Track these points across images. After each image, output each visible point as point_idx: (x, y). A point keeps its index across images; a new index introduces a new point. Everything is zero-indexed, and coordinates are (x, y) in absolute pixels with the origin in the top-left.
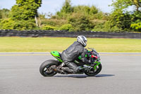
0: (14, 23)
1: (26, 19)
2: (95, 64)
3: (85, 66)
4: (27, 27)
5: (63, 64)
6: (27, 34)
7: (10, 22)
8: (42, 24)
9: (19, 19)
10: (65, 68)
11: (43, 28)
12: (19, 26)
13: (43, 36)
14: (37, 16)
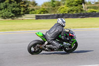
0: (68, 9)
1: (76, 6)
2: (73, 42)
3: (65, 43)
4: (77, 11)
5: (46, 43)
6: (77, 16)
7: (65, 8)
8: (88, 8)
9: (71, 6)
10: (48, 46)
11: (89, 11)
12: (71, 10)
13: (89, 17)
14: (84, 3)
